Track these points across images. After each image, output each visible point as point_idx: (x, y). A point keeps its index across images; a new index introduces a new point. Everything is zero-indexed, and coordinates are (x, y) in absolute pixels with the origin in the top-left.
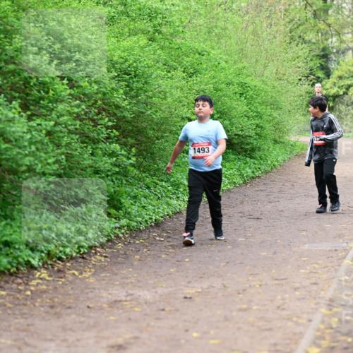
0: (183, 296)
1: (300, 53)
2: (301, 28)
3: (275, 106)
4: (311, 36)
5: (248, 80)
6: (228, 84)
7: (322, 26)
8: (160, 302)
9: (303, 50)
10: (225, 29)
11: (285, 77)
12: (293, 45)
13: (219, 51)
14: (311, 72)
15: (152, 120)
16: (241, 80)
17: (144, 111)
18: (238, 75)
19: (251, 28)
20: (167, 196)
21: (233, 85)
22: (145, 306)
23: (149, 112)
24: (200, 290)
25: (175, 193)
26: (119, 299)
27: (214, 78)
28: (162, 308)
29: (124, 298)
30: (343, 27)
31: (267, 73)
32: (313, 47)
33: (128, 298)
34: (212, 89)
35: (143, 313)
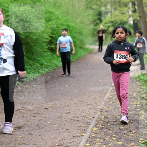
0: (44, 108)
1: (90, 13)
2: (91, 4)
3: (81, 34)
4: (94, 7)
5: (70, 24)
6: (62, 25)
7: (99, 3)
8: (35, 110)
9: (91, 12)
10: (61, 3)
11: (84, 23)
12: (88, 10)
13: (59, 12)
14: (95, 21)
15: (32, 39)
16: (67, 23)
17: (29, 35)
18: (66, 22)
19: (71, 3)
20: (38, 69)
21: (64, 26)
22: (29, 112)
23: (31, 36)
24: (51, 105)
25: (41, 68)
26: (19, 109)
27: (57, 22)
28: (36, 112)
29: (21, 109)
30: (107, 3)
31: (77, 21)
32: (95, 11)
33: (23, 109)
34: (56, 27)
35: (28, 114)
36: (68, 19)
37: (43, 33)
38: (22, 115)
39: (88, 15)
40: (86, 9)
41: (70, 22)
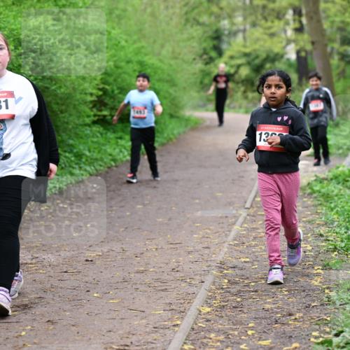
0: (85, 259)
1: (195, 34)
2: (196, 11)
3: (172, 83)
4: (204, 19)
5: (146, 59)
6: (128, 62)
7: (215, 9)
8: (63, 264)
9: (197, 31)
10: (125, 10)
11: (181, 56)
12: (188, 26)
13: (119, 31)
14: (205, 52)
15: (56, 95)
16: (140, 58)
18: (137, 54)
19: (149, 10)
20: (70, 166)
21: (132, 63)
22: (49, 269)
23: (53, 88)
24: (100, 254)
25: (76, 164)
26: (25, 262)
27: (115, 56)
28: (65, 270)
29: (29, 262)
30: (234, 10)
31: (164, 52)
32: (207, 29)
34: (113, 67)
35: (47, 275)
36: (143, 47)
37: (81, 81)
38: (31, 276)
39: (189, 39)
40: (185, 25)
41: (146, 55)
